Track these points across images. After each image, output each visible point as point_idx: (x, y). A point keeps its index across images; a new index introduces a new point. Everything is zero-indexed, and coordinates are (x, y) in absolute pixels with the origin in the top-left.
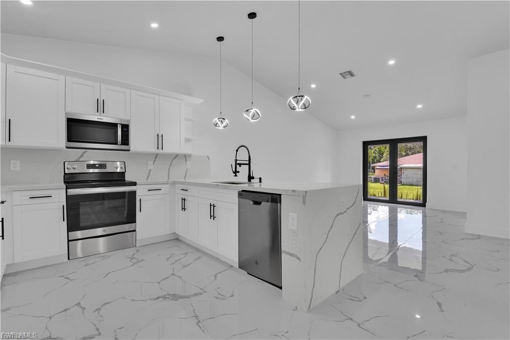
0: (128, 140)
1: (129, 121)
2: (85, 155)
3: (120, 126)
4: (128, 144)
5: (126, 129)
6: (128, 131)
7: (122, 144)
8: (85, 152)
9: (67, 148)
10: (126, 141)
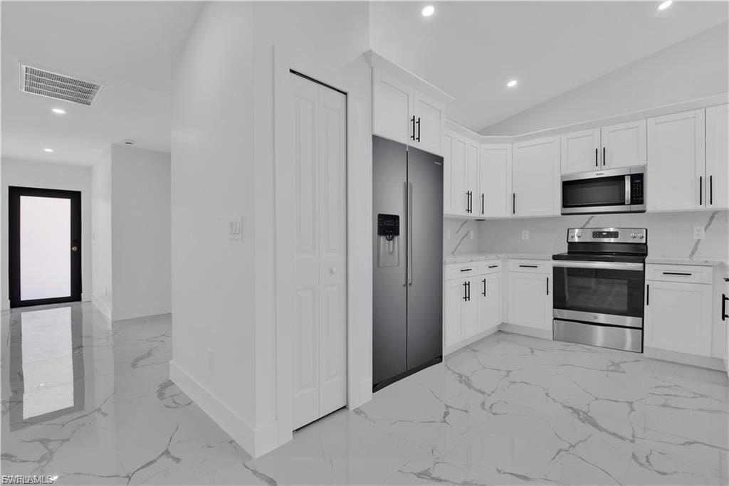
0: (643, 197)
1: (644, 167)
2: (591, 222)
3: (629, 177)
4: (642, 202)
5: (638, 181)
6: (642, 183)
7: (633, 202)
8: (591, 218)
9: (563, 214)
10: (638, 197)
